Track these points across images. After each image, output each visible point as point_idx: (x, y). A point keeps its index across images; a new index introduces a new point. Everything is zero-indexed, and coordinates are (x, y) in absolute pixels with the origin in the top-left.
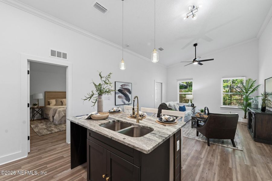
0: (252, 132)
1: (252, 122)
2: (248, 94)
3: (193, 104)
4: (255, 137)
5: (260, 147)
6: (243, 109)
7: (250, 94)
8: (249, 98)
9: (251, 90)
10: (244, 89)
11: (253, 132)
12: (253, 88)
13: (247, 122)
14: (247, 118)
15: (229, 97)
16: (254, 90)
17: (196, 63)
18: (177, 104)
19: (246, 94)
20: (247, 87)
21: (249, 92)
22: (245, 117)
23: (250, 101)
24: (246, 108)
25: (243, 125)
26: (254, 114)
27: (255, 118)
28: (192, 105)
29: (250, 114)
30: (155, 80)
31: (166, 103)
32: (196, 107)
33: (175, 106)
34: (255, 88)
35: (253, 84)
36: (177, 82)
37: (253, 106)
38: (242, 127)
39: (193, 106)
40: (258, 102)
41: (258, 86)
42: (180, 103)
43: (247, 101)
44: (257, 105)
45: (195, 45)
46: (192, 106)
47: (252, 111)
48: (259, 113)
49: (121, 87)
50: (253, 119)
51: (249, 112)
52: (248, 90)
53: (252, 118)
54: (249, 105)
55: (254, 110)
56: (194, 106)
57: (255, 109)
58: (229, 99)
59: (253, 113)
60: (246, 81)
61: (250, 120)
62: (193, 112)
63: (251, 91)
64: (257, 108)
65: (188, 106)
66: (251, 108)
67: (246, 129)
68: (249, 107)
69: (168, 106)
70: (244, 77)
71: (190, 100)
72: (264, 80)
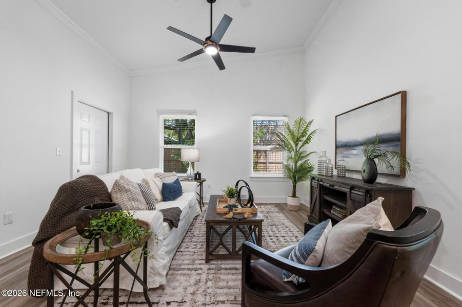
2: (298, 147)
3: (200, 175)
7: (302, 146)
18: (157, 175)
19: (295, 147)
20: (296, 134)
21: (301, 143)
22: (293, 194)
28: (196, 175)
31: (101, 177)
32: (205, 180)
33: (147, 183)
35: (307, 127)
36: (159, 116)
39: (198, 177)
42: (165, 171)
46: (196, 179)
56: (202, 177)
62: (200, 196)
63: (303, 141)
65: (187, 180)
69: (110, 191)
70: (286, 116)
71: (190, 164)
72: (334, 118)
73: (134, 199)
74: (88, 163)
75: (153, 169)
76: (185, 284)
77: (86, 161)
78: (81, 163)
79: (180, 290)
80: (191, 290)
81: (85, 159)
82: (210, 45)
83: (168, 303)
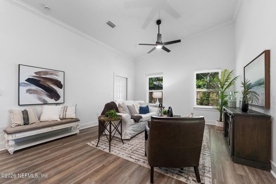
0: (229, 145)
1: (228, 128)
2: (223, 89)
4: (234, 155)
5: (242, 176)
6: (218, 109)
7: (226, 89)
8: (224, 94)
9: (227, 83)
10: (219, 83)
11: (231, 145)
12: (229, 81)
13: (223, 126)
14: (223, 120)
15: (207, 97)
16: (230, 84)
17: (159, 47)
19: (221, 89)
20: (222, 81)
21: (225, 87)
22: (220, 120)
23: (225, 99)
24: (222, 108)
25: (218, 130)
26: (232, 116)
27: (234, 122)
29: (226, 116)
30: (114, 73)
33: (134, 106)
34: (232, 81)
35: (229, 75)
36: (146, 77)
37: (229, 105)
38: (217, 132)
39: (161, 106)
40: (235, 99)
41: (234, 79)
43: (222, 99)
44: (235, 103)
45: (159, 22)
46: (159, 107)
47: (229, 111)
48: (239, 115)
49: (35, 75)
50: (230, 124)
51: (225, 113)
52: (224, 85)
53: (229, 122)
54: (225, 103)
55: (232, 111)
57: (232, 108)
58: (206, 100)
59: (230, 114)
60: (222, 73)
61: (226, 125)
63: (227, 85)
64: (235, 108)
66: (227, 107)
67: (222, 136)
68: (225, 106)
70: (219, 69)
71: (158, 99)
72: (243, 68)
73: (124, 110)
74: (119, 98)
75: (138, 101)
76: (136, 142)
77: (119, 97)
78: (117, 98)
79: (134, 142)
80: (137, 143)
81: (118, 97)
82: (157, 45)
83: (128, 144)
